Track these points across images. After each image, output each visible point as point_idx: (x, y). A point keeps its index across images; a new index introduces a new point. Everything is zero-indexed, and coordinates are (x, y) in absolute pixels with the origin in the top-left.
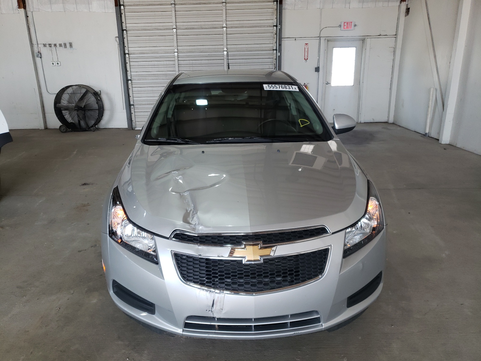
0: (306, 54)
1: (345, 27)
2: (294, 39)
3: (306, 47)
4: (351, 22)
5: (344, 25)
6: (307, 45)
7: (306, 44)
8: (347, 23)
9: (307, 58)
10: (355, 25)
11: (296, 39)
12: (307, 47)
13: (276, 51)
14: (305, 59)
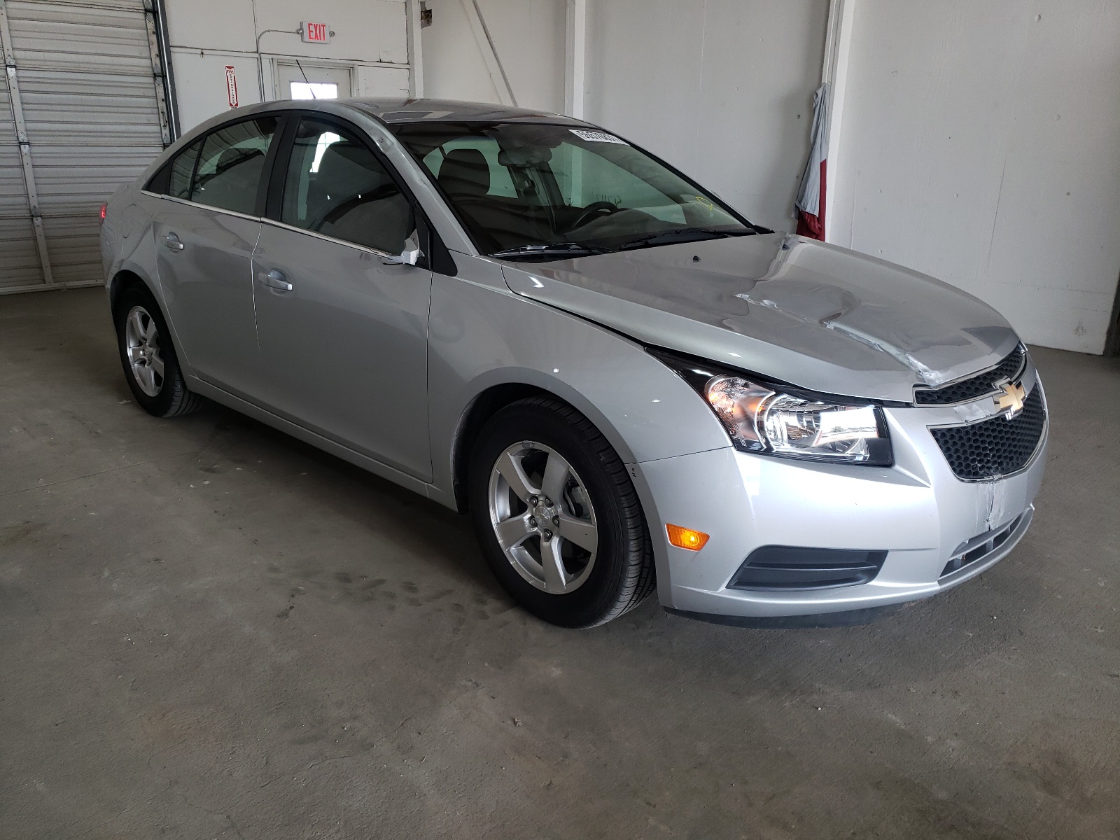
0: (232, 92)
1: (313, 35)
2: (199, 51)
3: (228, 74)
4: (324, 26)
5: (310, 31)
6: (232, 69)
7: (230, 68)
8: (316, 27)
9: (236, 103)
10: (332, 34)
11: (204, 51)
12: (233, 75)
13: (161, 78)
14: (231, 105)
